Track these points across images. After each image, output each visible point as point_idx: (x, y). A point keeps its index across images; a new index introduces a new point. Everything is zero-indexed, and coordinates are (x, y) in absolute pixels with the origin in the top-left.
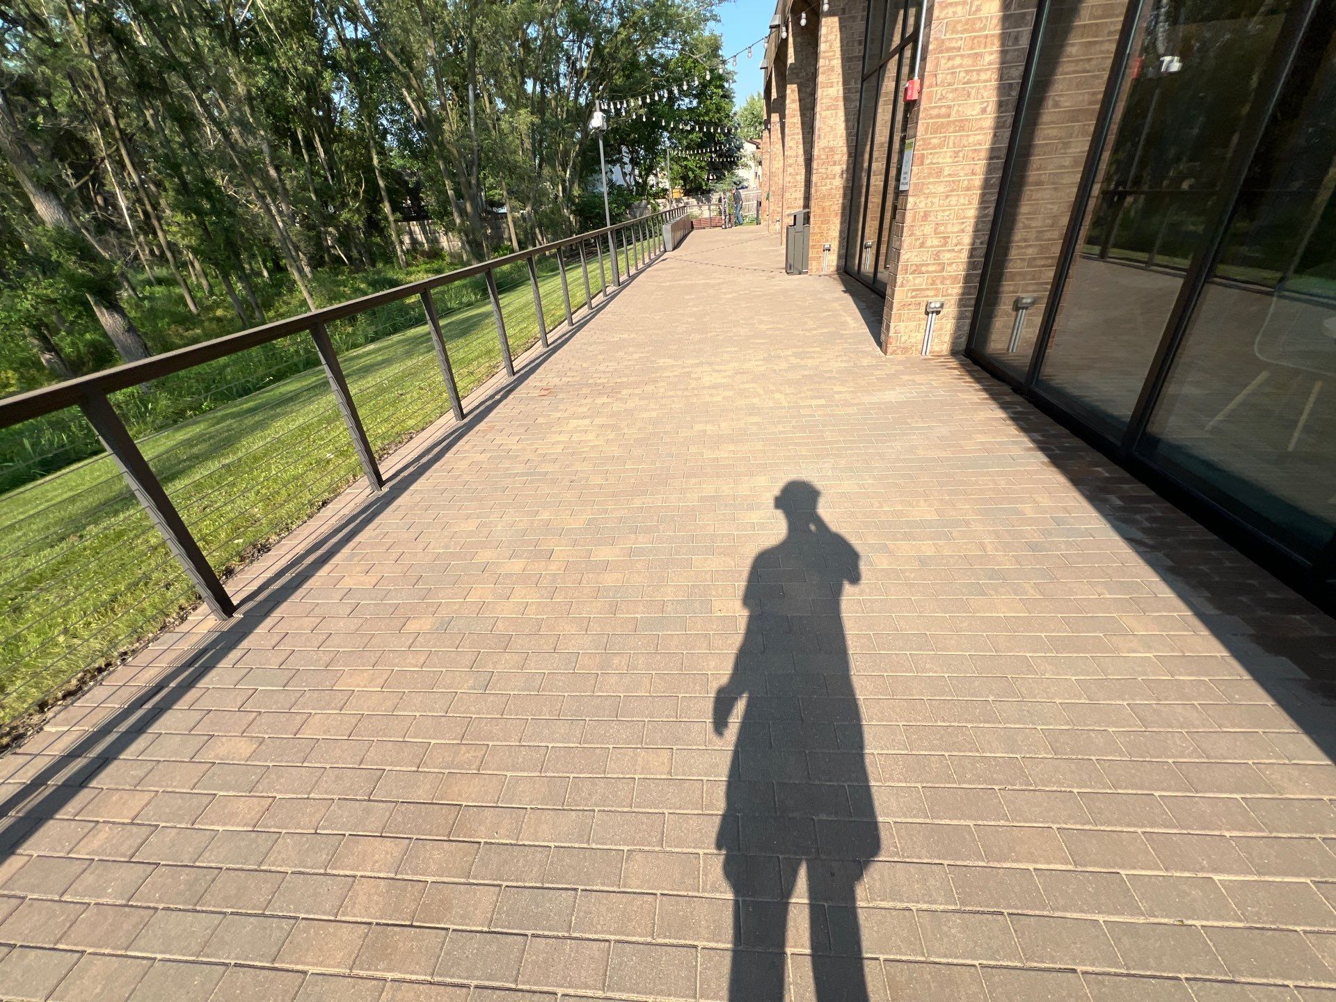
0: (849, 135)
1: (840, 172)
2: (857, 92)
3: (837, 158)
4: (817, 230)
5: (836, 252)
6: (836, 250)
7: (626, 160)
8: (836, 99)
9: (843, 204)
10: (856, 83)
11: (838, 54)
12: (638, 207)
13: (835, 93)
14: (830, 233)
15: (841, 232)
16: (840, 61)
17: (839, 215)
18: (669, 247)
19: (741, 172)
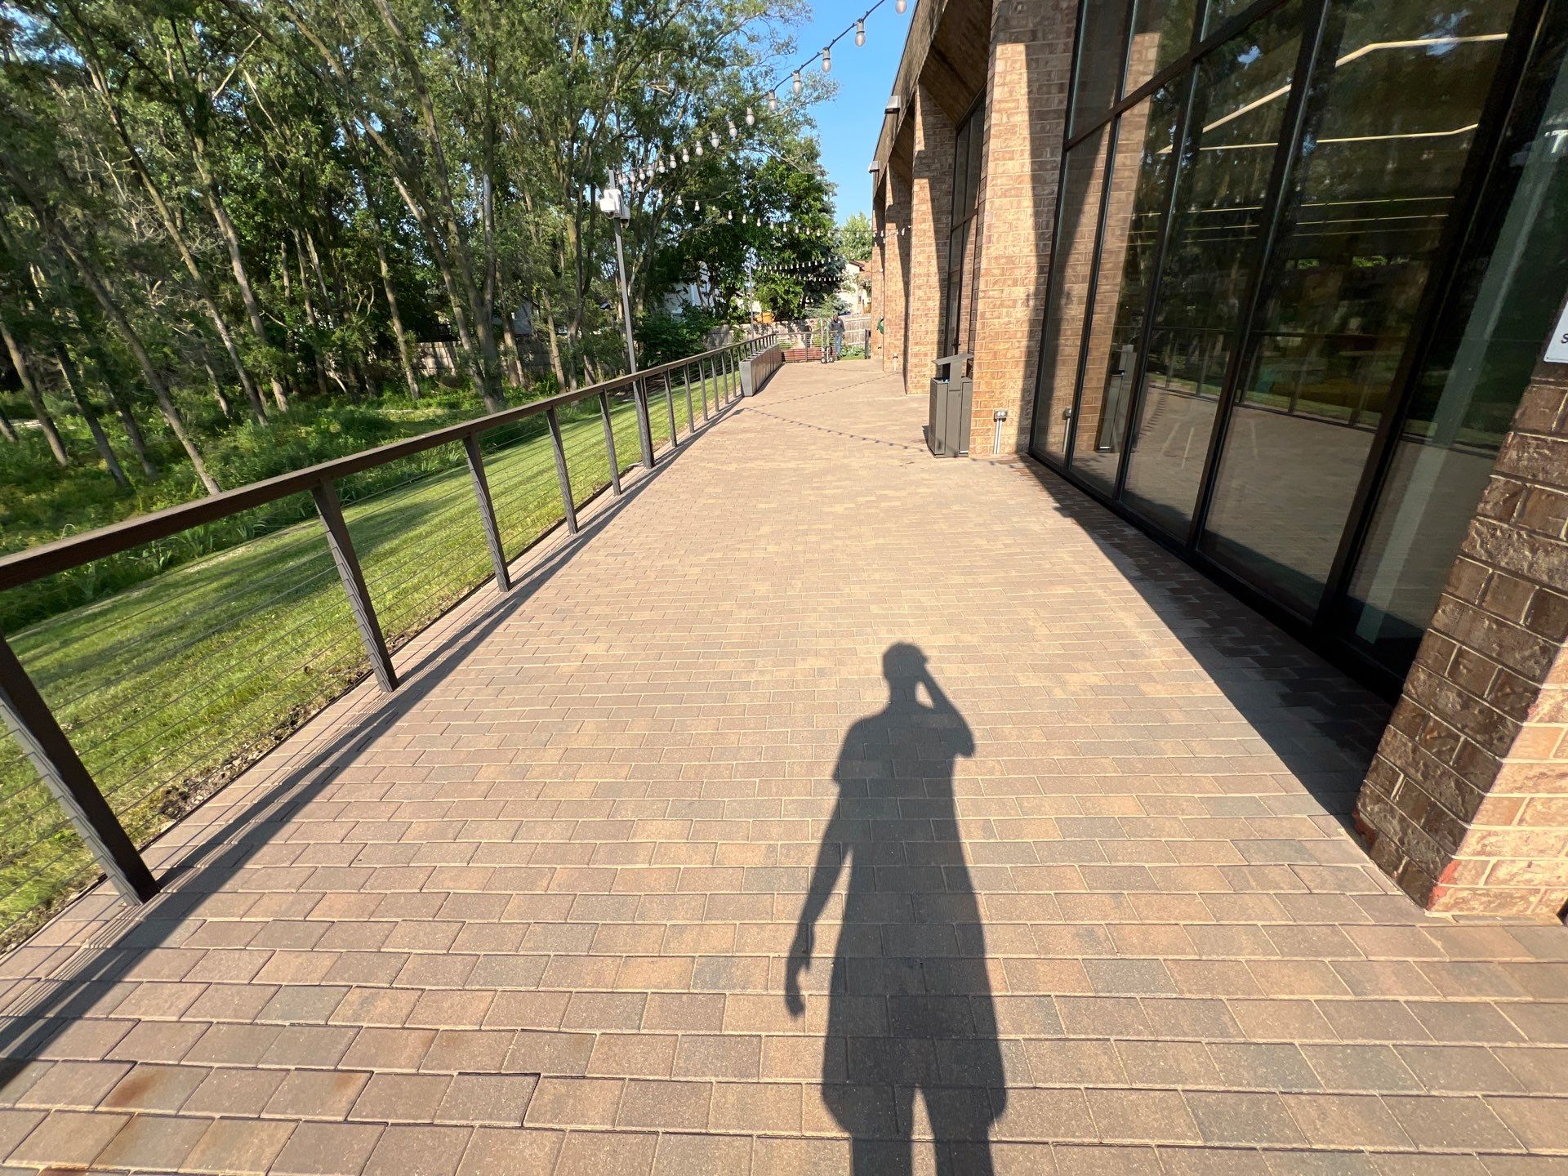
0: (1039, 237)
1: (1023, 296)
2: (1054, 169)
3: (1019, 273)
4: (983, 388)
5: (1015, 424)
6: (1016, 419)
7: (705, 278)
8: (1019, 178)
9: (1028, 347)
10: (1052, 155)
11: (1024, 104)
12: (718, 333)
13: (1018, 168)
14: (1006, 393)
15: (1024, 391)
16: (1026, 117)
17: (1022, 365)
18: (749, 390)
19: (843, 296)
